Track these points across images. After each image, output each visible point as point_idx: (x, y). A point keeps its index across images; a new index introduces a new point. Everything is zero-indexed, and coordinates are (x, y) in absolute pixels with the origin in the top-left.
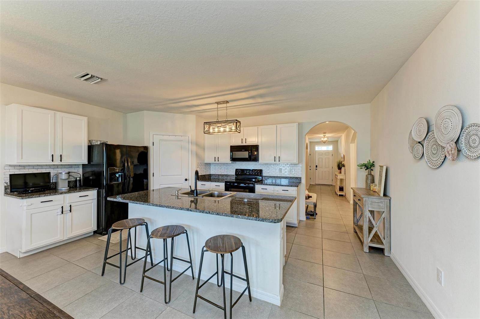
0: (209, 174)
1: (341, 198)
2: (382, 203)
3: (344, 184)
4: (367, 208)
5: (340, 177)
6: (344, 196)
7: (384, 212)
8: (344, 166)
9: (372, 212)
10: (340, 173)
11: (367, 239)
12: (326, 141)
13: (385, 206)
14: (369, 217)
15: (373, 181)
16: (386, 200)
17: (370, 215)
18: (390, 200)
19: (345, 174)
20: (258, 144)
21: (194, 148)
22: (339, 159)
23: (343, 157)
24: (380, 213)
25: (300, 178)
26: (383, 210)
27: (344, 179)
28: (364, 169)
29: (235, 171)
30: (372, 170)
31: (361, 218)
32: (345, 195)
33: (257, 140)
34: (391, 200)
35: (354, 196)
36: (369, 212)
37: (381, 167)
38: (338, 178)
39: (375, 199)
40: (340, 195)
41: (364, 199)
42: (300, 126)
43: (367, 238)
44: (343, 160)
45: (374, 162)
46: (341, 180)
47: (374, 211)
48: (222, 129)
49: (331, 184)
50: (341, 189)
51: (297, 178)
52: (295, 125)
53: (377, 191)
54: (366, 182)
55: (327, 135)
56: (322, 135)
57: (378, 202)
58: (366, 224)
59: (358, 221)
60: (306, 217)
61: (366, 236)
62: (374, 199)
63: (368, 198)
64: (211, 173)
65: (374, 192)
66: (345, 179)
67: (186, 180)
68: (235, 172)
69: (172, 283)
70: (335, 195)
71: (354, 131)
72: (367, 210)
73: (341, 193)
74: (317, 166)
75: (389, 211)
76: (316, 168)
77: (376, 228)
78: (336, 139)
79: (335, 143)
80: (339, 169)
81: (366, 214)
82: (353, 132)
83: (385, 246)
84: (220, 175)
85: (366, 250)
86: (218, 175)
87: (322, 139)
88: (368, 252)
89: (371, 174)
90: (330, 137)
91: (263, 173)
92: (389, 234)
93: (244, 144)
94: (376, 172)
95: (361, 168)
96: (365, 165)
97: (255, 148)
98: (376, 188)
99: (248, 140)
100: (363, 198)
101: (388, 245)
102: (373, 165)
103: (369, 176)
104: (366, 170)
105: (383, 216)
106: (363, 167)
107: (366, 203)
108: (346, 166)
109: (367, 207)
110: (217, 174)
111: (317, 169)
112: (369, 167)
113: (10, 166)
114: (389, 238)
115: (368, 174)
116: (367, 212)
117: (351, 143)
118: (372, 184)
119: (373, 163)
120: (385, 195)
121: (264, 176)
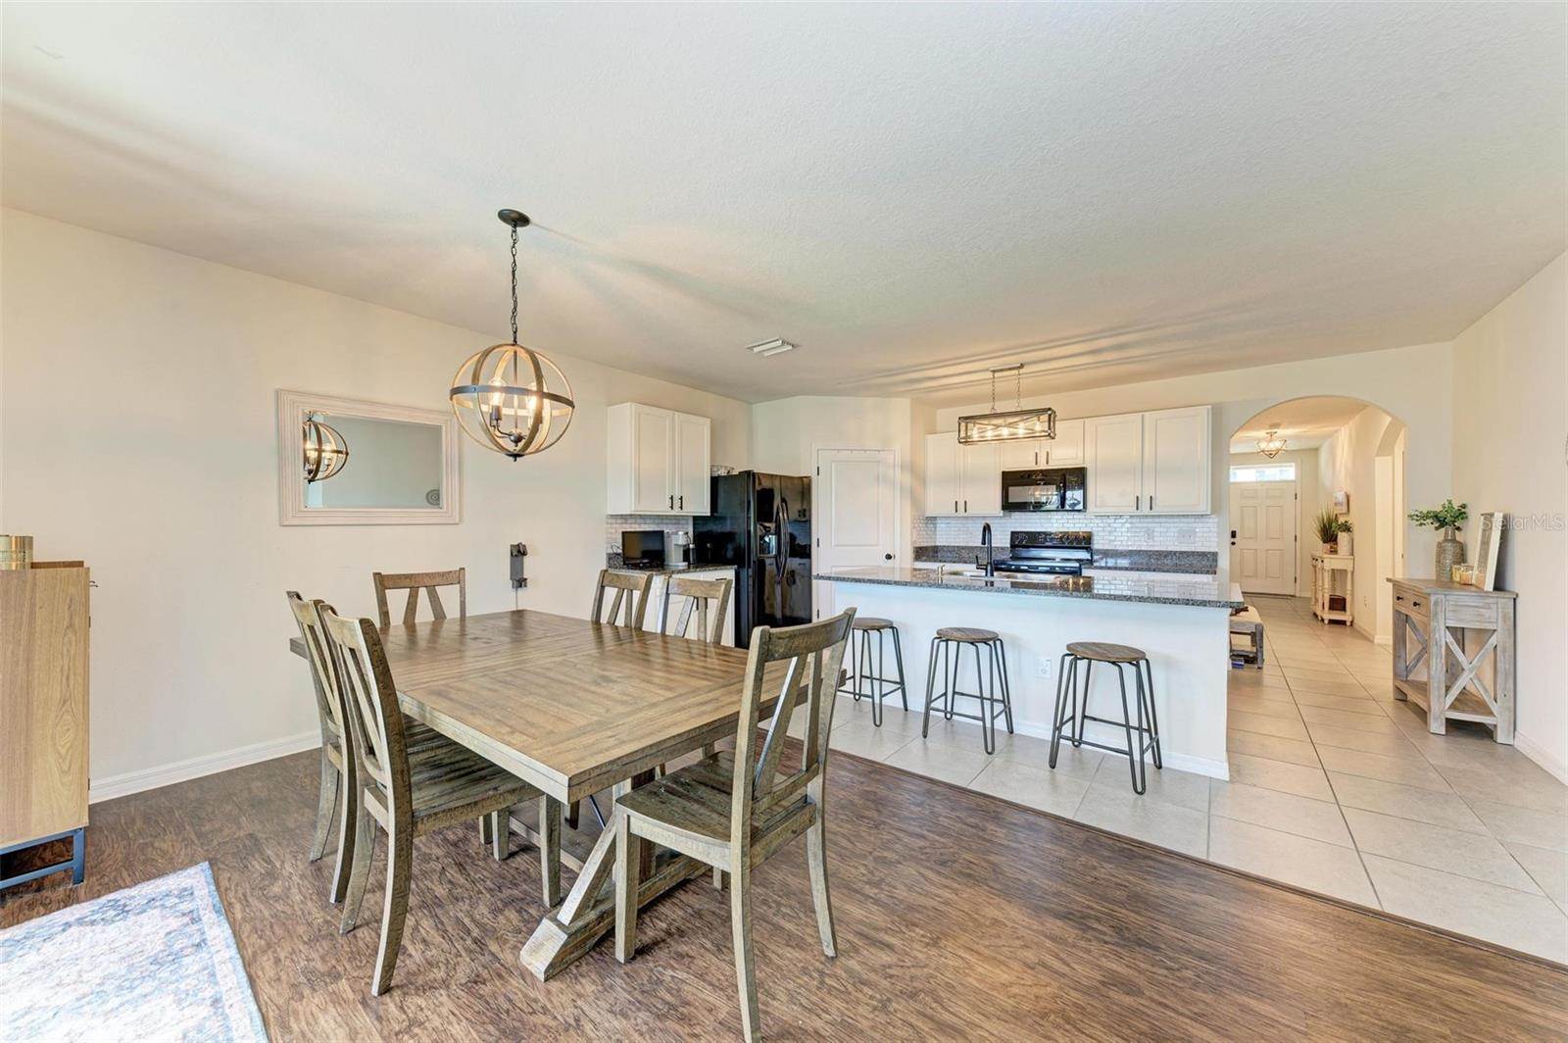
0: (933, 544)
1: (1337, 628)
2: (1489, 608)
3: (1349, 587)
4: (1442, 621)
5: (1332, 562)
6: (1348, 624)
7: (1495, 631)
8: (1347, 528)
9: (1459, 634)
10: (1334, 551)
11: (1442, 700)
12: (1279, 450)
13: (1500, 615)
14: (1446, 643)
15: (1461, 557)
16: (1503, 601)
17: (1450, 639)
18: (1515, 599)
19: (1352, 554)
20: (1085, 466)
21: (907, 479)
22: (1323, 510)
23: (1345, 501)
24: (1483, 634)
25: (1215, 554)
26: (1492, 627)
27: (1350, 569)
28: (1430, 527)
29: (1009, 537)
30: (1458, 529)
31: (1418, 661)
32: (1352, 622)
33: (1080, 455)
34: (1518, 601)
35: (1398, 598)
36: (1447, 632)
37: (1489, 517)
38: (1326, 568)
39: (1467, 599)
40: (1332, 622)
41: (1433, 598)
42: (1217, 413)
43: (1439, 696)
44: (1345, 510)
45: (1464, 506)
46: (1337, 575)
47: (1463, 628)
48: (1005, 432)
49: (1292, 594)
50: (1338, 603)
51: (1203, 554)
52: (1203, 415)
53: (1473, 582)
54: (1438, 562)
55: (1282, 432)
56: (1262, 433)
57: (1476, 607)
58: (1436, 663)
59: (1410, 671)
60: (1233, 664)
61: (1436, 693)
62: (1465, 598)
63: (1446, 595)
64: (938, 544)
65: (1465, 584)
66: (1353, 573)
67: (889, 557)
68: (1009, 541)
69: (995, 721)
70: (1314, 622)
71: (1390, 419)
72: (1443, 628)
73: (1337, 616)
74: (1233, 534)
75: (1512, 628)
76: (1233, 540)
77: (1471, 671)
78: (1312, 444)
79: (1308, 456)
80: (1325, 542)
81: (1437, 636)
82: (1388, 419)
83: (1497, 719)
84: (964, 548)
85: (1437, 726)
86: (958, 547)
87: (1263, 445)
88: (1444, 733)
89: (1454, 540)
90: (1290, 437)
91: (1095, 542)
92: (1512, 687)
93: (1043, 466)
94: (1472, 534)
95: (1421, 524)
96: (1436, 516)
97: (1078, 477)
98: (1473, 575)
99: (1052, 457)
100: (1429, 595)
101: (1508, 715)
102: (1462, 514)
103: (1449, 546)
104: (1437, 529)
105: (1493, 640)
106: (1429, 521)
107: (1439, 609)
108: (1356, 529)
109: (1441, 616)
110: (953, 544)
111: (1233, 543)
112: (1449, 520)
113: (612, 516)
114: (1512, 699)
115: (1446, 540)
116: (1443, 634)
117: (1377, 455)
118: (1458, 566)
119: (1463, 510)
120: (1499, 586)
121: (1099, 552)
